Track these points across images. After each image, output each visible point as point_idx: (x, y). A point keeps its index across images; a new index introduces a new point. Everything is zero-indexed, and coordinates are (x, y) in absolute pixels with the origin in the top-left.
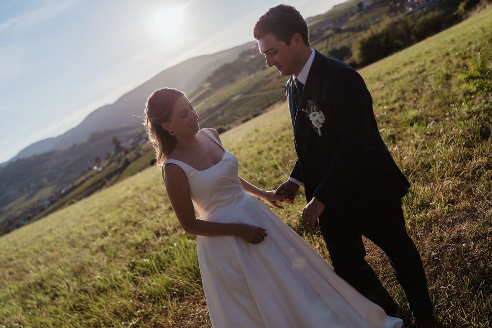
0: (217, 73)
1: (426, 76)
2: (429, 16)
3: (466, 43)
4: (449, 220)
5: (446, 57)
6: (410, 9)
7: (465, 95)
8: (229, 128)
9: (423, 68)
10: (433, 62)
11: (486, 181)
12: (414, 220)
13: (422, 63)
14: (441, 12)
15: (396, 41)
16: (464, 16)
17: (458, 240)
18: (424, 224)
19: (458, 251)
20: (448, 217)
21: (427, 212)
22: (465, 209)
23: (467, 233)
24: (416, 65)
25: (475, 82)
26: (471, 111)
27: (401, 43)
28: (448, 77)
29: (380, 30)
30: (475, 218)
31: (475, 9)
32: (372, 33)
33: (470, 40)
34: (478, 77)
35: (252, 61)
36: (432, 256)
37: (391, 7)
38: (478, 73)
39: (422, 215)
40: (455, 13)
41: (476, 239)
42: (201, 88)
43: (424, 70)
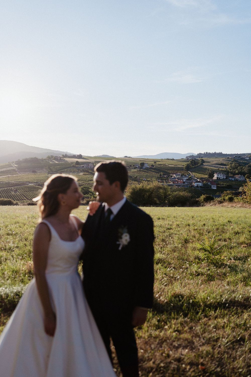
0: (26, 161)
1: (172, 234)
2: (182, 194)
3: (202, 223)
4: (176, 344)
5: (188, 227)
6: (172, 183)
7: (195, 259)
8: (17, 204)
9: (171, 227)
10: (178, 225)
11: (203, 326)
12: (151, 335)
13: (171, 223)
14: (189, 194)
15: (155, 199)
16: (202, 204)
17: (179, 360)
18: (158, 340)
19: (178, 369)
20: (174, 341)
21: (161, 332)
22: (186, 339)
23: (186, 358)
24: (167, 222)
25: (205, 253)
26: (198, 271)
27: (158, 202)
28: (186, 241)
29: (148, 187)
30: (192, 349)
31: (210, 203)
32: (143, 187)
33: (204, 222)
34: (208, 251)
35: (55, 165)
36: (160, 366)
37: (160, 175)
38: (209, 249)
39: (157, 333)
40: (197, 199)
41: (191, 364)
42: (9, 166)
43: (171, 229)
